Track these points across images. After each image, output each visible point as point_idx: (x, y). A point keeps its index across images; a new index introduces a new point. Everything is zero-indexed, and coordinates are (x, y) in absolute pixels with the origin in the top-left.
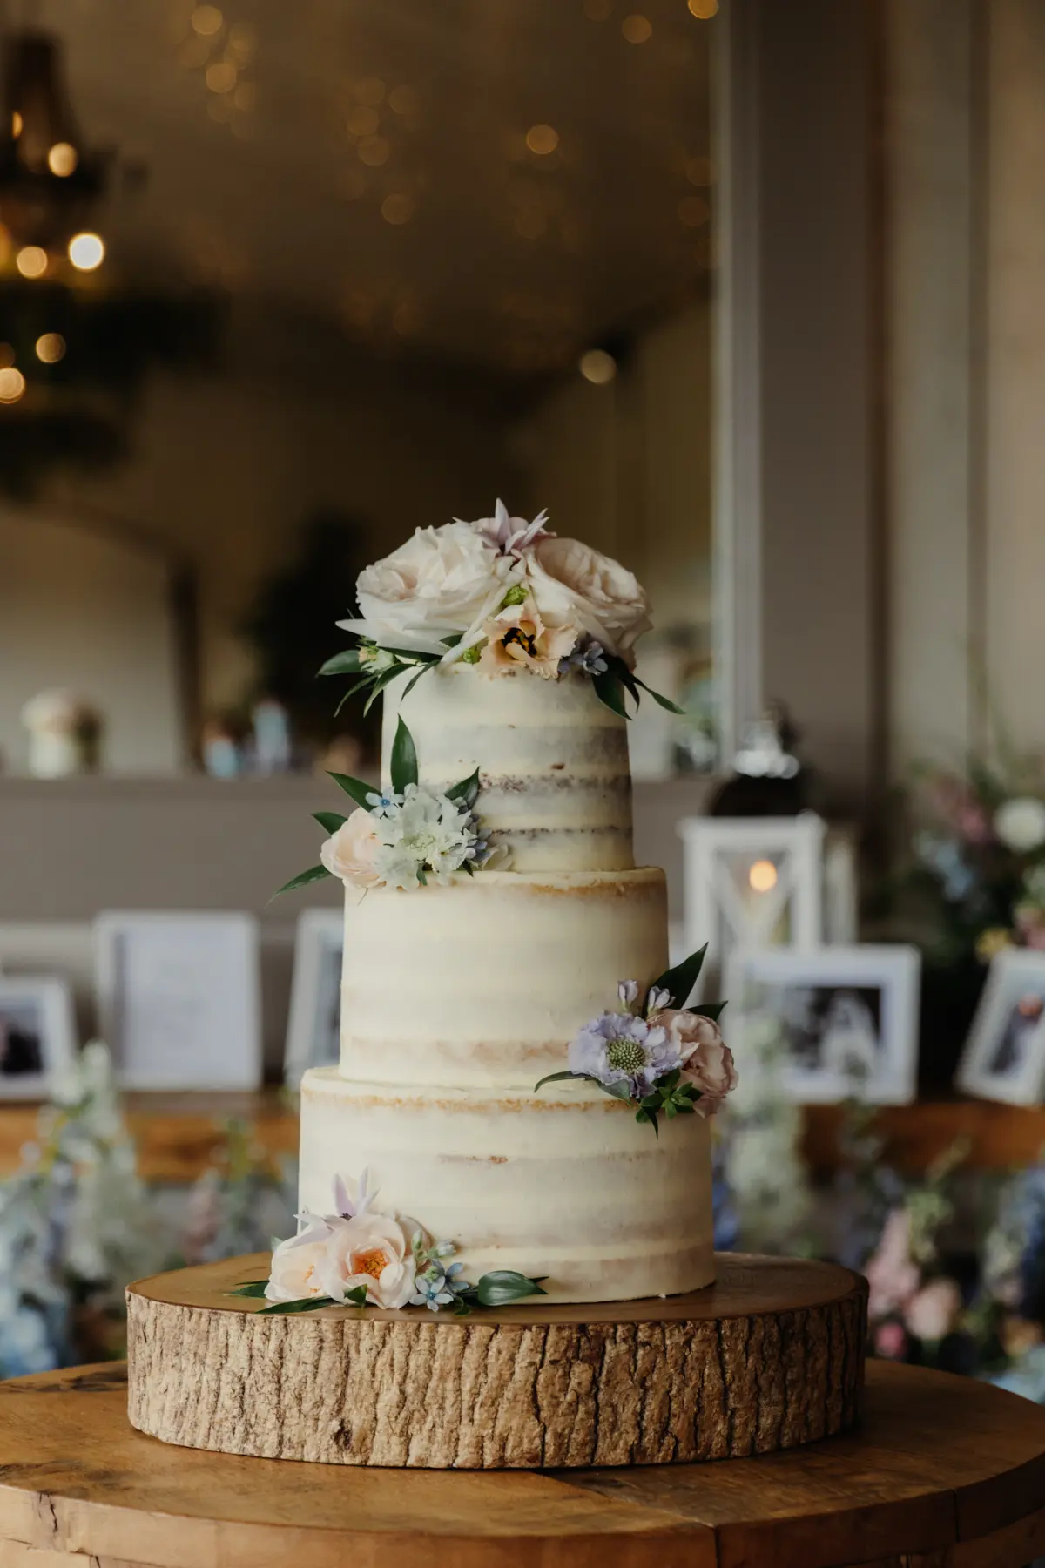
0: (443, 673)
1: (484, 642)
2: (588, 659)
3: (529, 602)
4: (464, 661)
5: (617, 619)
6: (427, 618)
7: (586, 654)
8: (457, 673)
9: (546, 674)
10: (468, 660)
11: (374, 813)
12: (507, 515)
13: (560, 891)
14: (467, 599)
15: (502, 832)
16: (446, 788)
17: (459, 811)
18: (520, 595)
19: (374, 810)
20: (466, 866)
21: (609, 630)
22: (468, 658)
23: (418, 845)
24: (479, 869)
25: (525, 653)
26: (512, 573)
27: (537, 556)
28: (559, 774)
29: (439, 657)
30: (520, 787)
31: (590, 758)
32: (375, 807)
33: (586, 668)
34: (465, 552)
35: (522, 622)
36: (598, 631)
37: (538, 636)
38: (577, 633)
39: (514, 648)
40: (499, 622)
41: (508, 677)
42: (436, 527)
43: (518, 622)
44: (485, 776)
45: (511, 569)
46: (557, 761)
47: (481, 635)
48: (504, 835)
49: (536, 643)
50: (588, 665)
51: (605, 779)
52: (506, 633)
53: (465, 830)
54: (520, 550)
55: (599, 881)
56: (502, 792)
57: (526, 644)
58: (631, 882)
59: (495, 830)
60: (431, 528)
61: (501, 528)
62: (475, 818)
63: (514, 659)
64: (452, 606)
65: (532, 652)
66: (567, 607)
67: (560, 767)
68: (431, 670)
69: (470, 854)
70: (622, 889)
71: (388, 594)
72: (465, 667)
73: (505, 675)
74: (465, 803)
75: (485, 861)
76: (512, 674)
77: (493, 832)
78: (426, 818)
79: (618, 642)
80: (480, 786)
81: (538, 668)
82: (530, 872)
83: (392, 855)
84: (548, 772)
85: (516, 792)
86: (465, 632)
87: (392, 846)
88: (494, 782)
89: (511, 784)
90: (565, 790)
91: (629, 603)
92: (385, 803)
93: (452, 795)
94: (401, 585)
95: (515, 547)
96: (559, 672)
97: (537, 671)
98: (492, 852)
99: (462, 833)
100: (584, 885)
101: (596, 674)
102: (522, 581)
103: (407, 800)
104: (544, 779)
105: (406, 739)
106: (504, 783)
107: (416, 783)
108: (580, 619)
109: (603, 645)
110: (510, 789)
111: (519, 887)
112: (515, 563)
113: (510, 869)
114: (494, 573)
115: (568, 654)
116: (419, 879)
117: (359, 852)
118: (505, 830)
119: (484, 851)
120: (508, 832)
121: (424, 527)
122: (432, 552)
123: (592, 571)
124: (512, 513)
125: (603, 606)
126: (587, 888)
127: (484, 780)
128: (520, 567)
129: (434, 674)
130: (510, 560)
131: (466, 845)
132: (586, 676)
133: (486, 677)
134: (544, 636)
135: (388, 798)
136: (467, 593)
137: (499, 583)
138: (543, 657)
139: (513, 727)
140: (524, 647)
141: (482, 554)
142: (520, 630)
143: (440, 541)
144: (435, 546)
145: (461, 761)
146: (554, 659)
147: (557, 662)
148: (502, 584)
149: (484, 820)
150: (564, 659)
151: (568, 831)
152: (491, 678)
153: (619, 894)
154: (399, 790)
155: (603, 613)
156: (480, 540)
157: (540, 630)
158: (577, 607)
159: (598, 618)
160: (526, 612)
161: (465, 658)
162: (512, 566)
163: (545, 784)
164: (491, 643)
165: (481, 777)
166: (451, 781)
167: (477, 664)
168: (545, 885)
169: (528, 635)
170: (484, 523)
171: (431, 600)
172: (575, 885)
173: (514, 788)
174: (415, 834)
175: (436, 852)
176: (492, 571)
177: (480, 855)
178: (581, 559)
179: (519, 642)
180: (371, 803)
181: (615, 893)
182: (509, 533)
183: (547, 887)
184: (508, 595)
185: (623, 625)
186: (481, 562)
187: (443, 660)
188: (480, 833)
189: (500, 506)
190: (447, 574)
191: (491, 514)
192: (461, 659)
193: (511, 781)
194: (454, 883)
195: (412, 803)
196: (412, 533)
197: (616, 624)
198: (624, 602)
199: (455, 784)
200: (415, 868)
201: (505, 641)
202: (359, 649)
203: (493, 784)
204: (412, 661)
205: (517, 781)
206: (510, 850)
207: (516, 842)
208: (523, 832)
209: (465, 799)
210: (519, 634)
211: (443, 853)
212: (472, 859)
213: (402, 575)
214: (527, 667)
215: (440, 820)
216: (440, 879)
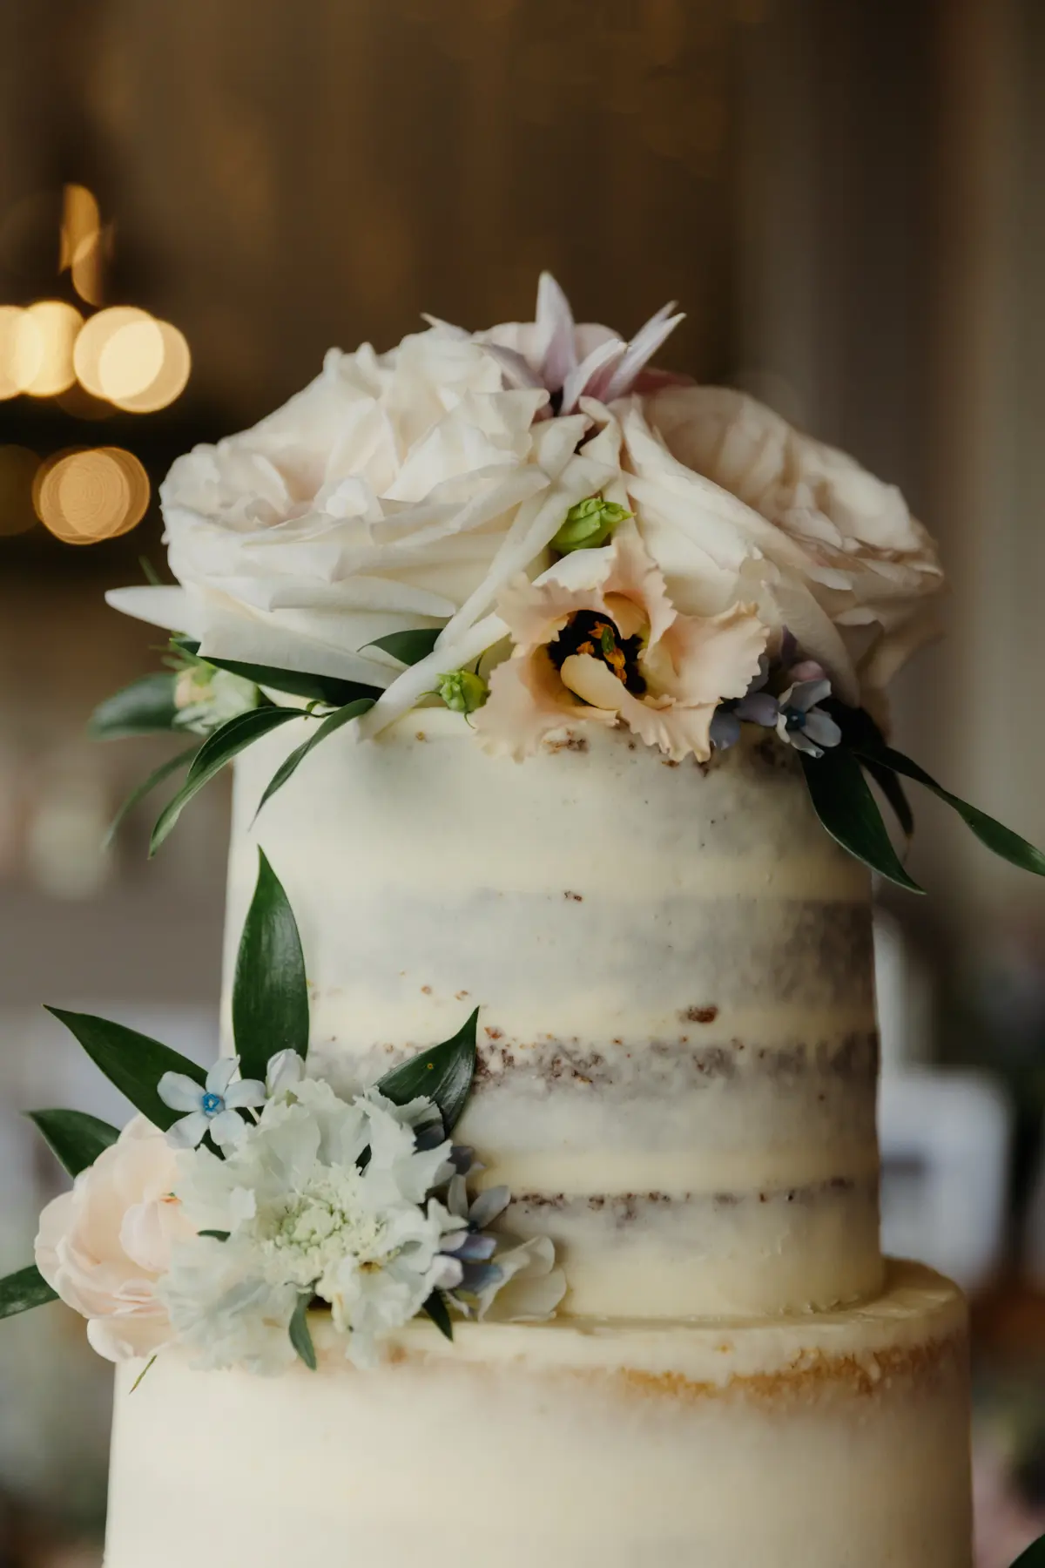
0: (383, 737)
1: (504, 649)
2: (788, 711)
3: (626, 537)
4: (443, 704)
5: (872, 602)
6: (338, 576)
7: (785, 698)
8: (421, 737)
9: (677, 749)
10: (455, 703)
11: (179, 1134)
12: (568, 319)
13: (703, 1387)
14: (455, 525)
15: (538, 1201)
16: (385, 1067)
17: (416, 1144)
18: (602, 521)
19: (181, 1123)
20: (437, 1310)
21: (842, 630)
22: (453, 695)
23: (300, 1234)
24: (473, 1315)
25: (616, 684)
26: (579, 461)
27: (650, 420)
28: (702, 1036)
29: (376, 693)
30: (594, 1070)
31: (785, 989)
32: (184, 1114)
33: (784, 736)
34: (450, 400)
35: (610, 596)
36: (814, 630)
37: (655, 637)
38: (767, 632)
39: (586, 671)
40: (545, 589)
41: (566, 754)
42: (382, 348)
43: (600, 593)
44: (495, 1035)
45: (577, 451)
46: (695, 997)
47: (493, 630)
48: (545, 1208)
49: (649, 658)
50: (790, 728)
51: (822, 1048)
52: (563, 625)
53: (433, 1203)
54: (606, 402)
55: (812, 1356)
56: (540, 1085)
57: (619, 661)
58: (896, 1349)
59: (519, 1194)
60: (366, 351)
61: (553, 349)
62: (462, 1160)
63: (584, 703)
64: (410, 544)
65: (636, 684)
66: (738, 555)
67: (706, 1016)
68: (350, 727)
69: (448, 1274)
70: (874, 1372)
71: (236, 511)
72: (446, 721)
73: (556, 747)
74: (435, 1113)
75: (488, 1294)
76: (577, 744)
77: (513, 1201)
78: (324, 1154)
79: (864, 665)
80: (478, 1066)
81: (652, 731)
82: (618, 1324)
83: (221, 1265)
84: (672, 1030)
85: (580, 1085)
86: (447, 620)
87: (223, 1236)
88: (520, 1055)
89: (565, 1062)
90: (719, 1081)
91: (899, 558)
92: (212, 1104)
93: (397, 1090)
94: (278, 494)
95: (593, 390)
96: (711, 745)
97: (651, 740)
98: (511, 1265)
99: (423, 1207)
100: (771, 1369)
101: (813, 752)
102: (611, 482)
103: (272, 1100)
104: (660, 1049)
105: (279, 921)
106: (547, 1059)
107: (303, 1051)
108: (775, 589)
109: (829, 674)
110: (566, 1076)
111: (589, 1375)
112: (592, 433)
113: (562, 1317)
114: (531, 460)
115: (740, 691)
116: (296, 1345)
117: (136, 1241)
118: (547, 1195)
119: (488, 1262)
120: (556, 1202)
121: (350, 348)
122: (366, 404)
123: (788, 478)
124: (583, 310)
125: (831, 559)
126: (779, 1377)
127: (492, 1048)
128: (603, 449)
129: (361, 738)
130: (572, 427)
131: (436, 1249)
132: (780, 758)
133: (504, 748)
134: (672, 637)
135: (220, 1092)
136: (453, 510)
137: (546, 483)
138: (666, 699)
139: (578, 898)
140: (611, 667)
141: (499, 400)
142: (604, 619)
143: (386, 379)
144: (375, 392)
145: (426, 990)
146: (700, 706)
147: (707, 715)
148: (555, 488)
149: (489, 1164)
150: (726, 708)
151: (725, 1200)
152: (518, 756)
153: (867, 1387)
154: (253, 1068)
155: (836, 581)
156: (495, 368)
157: (663, 619)
158: (766, 556)
159: (823, 595)
160: (623, 566)
161: (446, 697)
162: (581, 444)
163: (659, 1065)
164: (521, 652)
165: (482, 1040)
166: (399, 1046)
167: (478, 712)
168: (659, 1369)
169: (625, 634)
170: (507, 334)
171: (353, 523)
172: (747, 1367)
173: (576, 1074)
174: (293, 1200)
175: (350, 1263)
176: (525, 455)
177: (475, 1273)
178: (759, 446)
179: (598, 654)
180: (175, 1103)
181: (855, 1386)
182: (572, 361)
183: (668, 1375)
184: (570, 522)
185: (886, 619)
186: (495, 424)
187: (383, 698)
188: (478, 1202)
189: (548, 291)
190: (401, 463)
191: (526, 313)
192: (434, 699)
193: (568, 1055)
194: (397, 1354)
195: (286, 1112)
196: (316, 369)
197: (865, 616)
198: (888, 554)
199: (411, 1054)
200: (286, 1308)
201: (557, 652)
202: (173, 671)
203: (517, 1062)
204: (300, 702)
205: (584, 1053)
206: (561, 1250)
207: (582, 1231)
208: (599, 1202)
209: (438, 1101)
210: (600, 631)
211: (367, 1265)
212: (452, 1291)
213: (284, 471)
214: (623, 725)
215: (364, 1160)
216: (356, 1352)
